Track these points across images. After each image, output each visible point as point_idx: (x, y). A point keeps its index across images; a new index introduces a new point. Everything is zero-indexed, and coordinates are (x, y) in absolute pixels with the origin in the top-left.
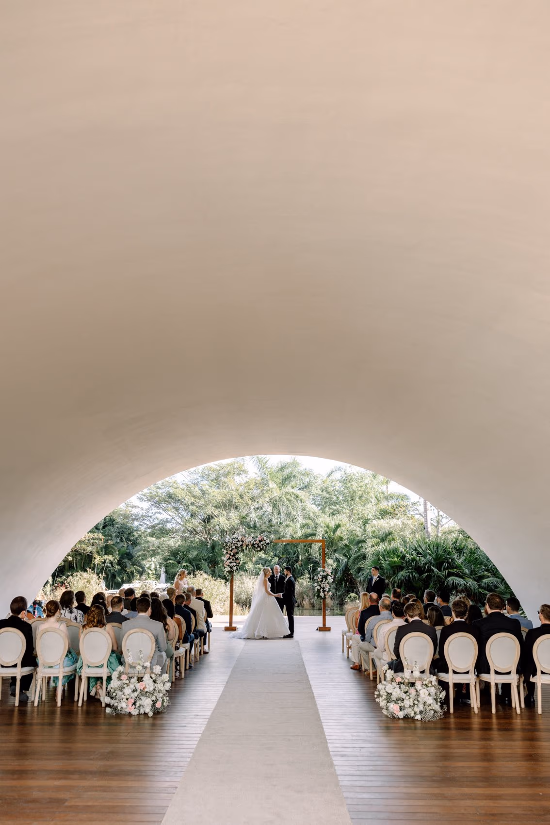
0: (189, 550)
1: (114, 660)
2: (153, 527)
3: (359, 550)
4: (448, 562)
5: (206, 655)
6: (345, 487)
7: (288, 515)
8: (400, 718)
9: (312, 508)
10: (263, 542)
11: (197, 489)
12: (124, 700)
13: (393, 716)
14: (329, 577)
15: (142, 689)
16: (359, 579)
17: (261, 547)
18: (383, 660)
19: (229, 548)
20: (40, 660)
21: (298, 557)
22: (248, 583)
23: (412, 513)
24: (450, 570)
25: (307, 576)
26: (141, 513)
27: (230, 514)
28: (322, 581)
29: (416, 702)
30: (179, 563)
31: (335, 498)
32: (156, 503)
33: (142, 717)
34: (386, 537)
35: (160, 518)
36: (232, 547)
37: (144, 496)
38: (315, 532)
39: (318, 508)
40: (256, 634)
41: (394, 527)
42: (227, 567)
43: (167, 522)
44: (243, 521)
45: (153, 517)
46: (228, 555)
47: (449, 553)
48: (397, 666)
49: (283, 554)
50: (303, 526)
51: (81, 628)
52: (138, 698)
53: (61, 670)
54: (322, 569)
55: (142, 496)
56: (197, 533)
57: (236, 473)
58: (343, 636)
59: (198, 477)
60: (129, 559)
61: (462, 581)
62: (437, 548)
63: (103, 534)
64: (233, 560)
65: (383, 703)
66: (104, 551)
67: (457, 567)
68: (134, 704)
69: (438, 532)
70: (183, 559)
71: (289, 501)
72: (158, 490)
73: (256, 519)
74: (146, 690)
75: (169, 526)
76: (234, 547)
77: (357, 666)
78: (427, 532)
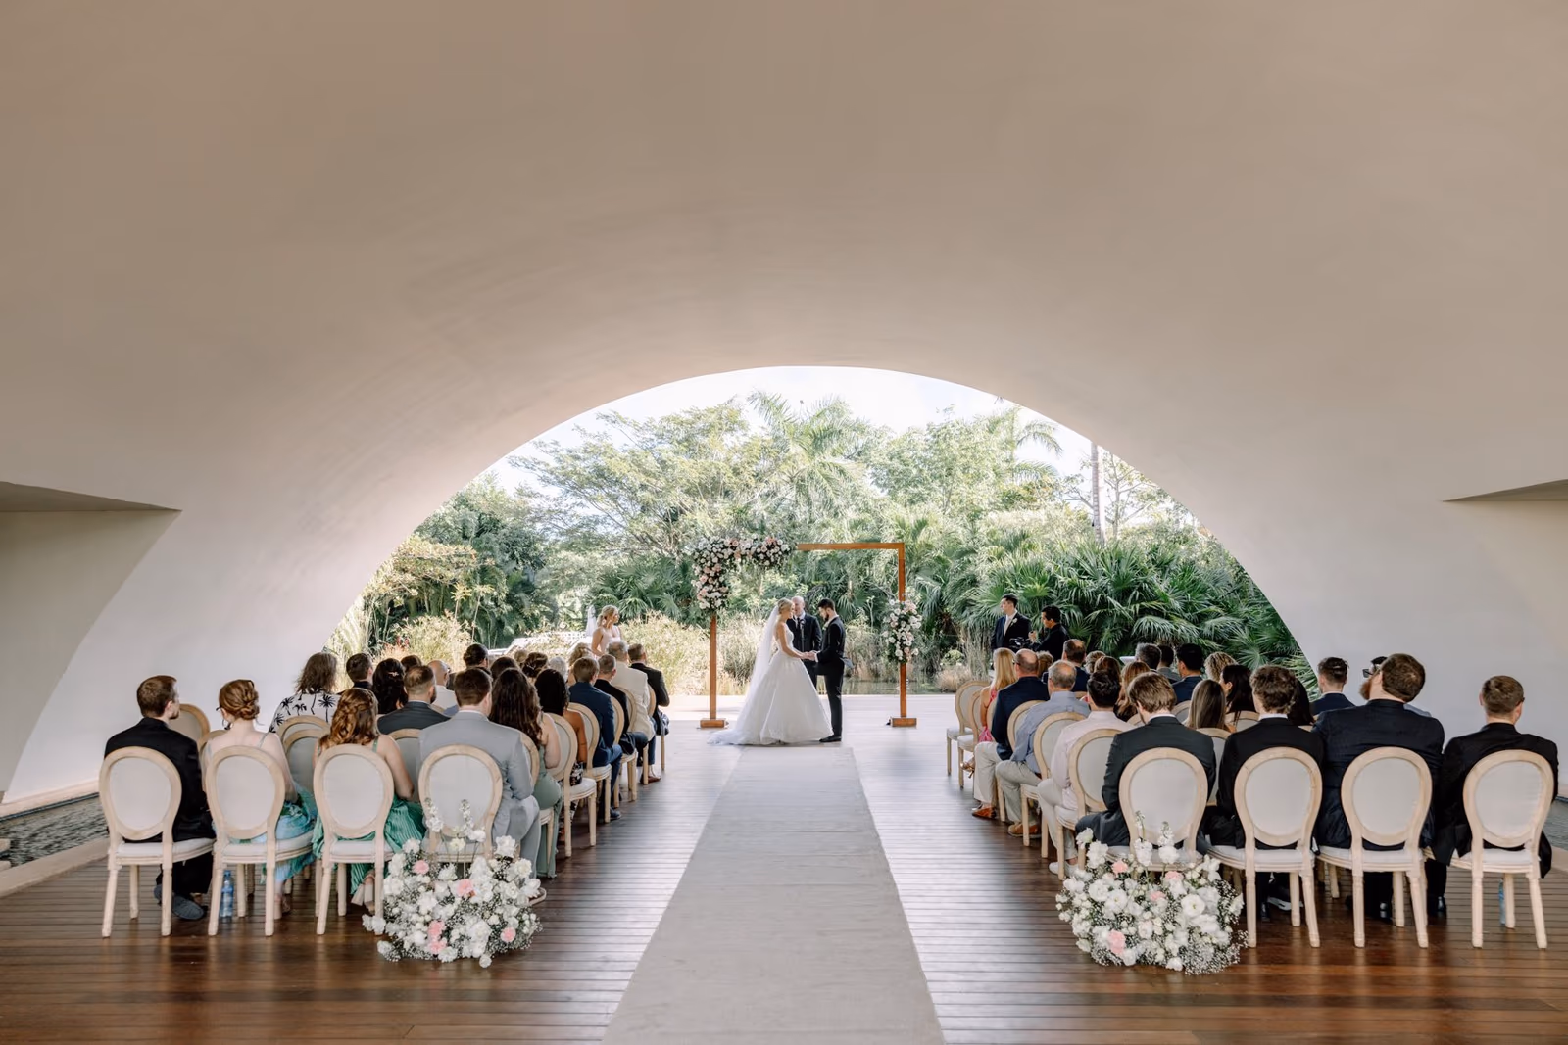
0: (638, 575)
1: (402, 820)
2: (570, 532)
3: (963, 569)
4: (1140, 589)
5: (653, 783)
6: (935, 450)
7: (828, 504)
8: (1127, 964)
9: (873, 491)
10: (776, 550)
11: (650, 458)
12: (419, 925)
13: (1107, 959)
14: (913, 619)
15: (466, 897)
16: (965, 622)
17: (773, 560)
18: (1063, 806)
19: (707, 561)
20: (218, 826)
21: (846, 584)
22: (752, 634)
23: (1065, 497)
24: (1143, 604)
25: (864, 618)
26: (545, 506)
27: (716, 506)
28: (899, 626)
29: (1170, 927)
30: (620, 597)
31: (915, 472)
32: (573, 487)
33: (466, 965)
34: (1017, 542)
35: (583, 515)
36: (711, 559)
37: (552, 473)
38: (877, 536)
39: (882, 491)
40: (762, 735)
41: (1030, 524)
42: (703, 600)
43: (596, 522)
44: (740, 518)
45: (570, 513)
46: (704, 577)
47: (1143, 572)
48: (1114, 830)
49: (817, 579)
50: (855, 526)
51: (318, 744)
52: (456, 919)
53: (272, 848)
54: (898, 601)
55: (547, 475)
56: (654, 542)
57: (725, 428)
58: (949, 741)
59: (653, 437)
60: (526, 593)
61: (1167, 625)
62: (1119, 562)
63: (475, 546)
64: (715, 586)
65: (1080, 927)
66: (478, 578)
67: (1156, 599)
68: (447, 933)
69: (1115, 531)
70: (628, 590)
71: (828, 479)
72: (578, 462)
73: (766, 514)
74: (473, 900)
75: (600, 530)
76: (715, 560)
77: (987, 810)
78: (1099, 531)
